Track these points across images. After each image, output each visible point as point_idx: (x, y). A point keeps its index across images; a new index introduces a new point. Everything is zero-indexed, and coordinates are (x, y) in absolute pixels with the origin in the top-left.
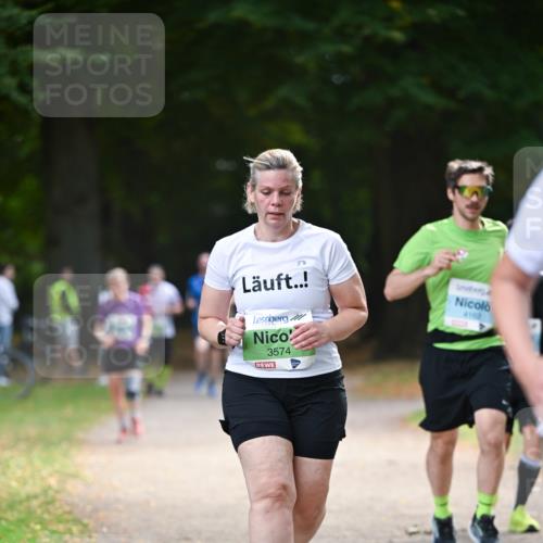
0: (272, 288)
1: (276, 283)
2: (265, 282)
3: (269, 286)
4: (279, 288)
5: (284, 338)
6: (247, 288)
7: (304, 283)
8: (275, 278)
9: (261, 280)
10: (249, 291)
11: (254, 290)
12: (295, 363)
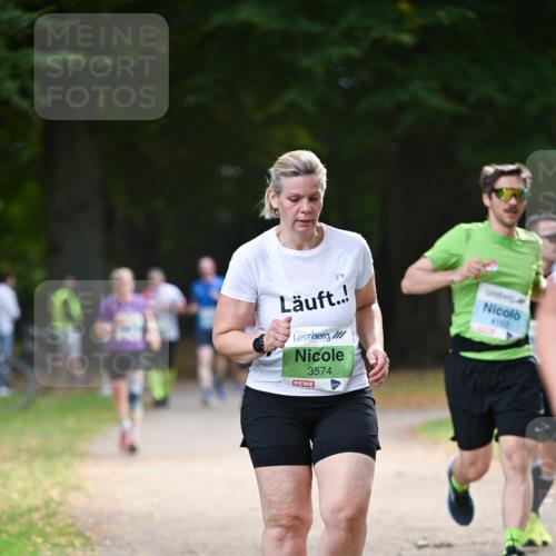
0: (315, 307)
1: (318, 301)
2: (307, 301)
3: (311, 305)
4: (322, 306)
5: (326, 357)
6: (286, 308)
7: (345, 298)
8: (316, 296)
9: (302, 299)
10: (289, 311)
11: (295, 310)
12: (335, 383)
